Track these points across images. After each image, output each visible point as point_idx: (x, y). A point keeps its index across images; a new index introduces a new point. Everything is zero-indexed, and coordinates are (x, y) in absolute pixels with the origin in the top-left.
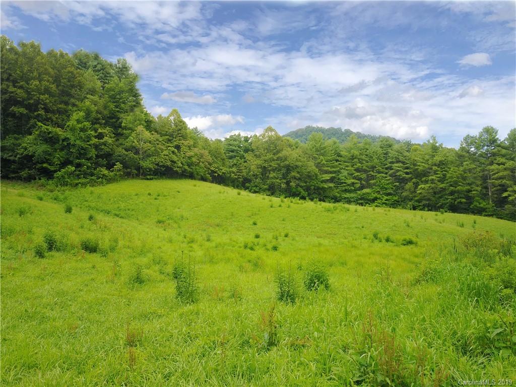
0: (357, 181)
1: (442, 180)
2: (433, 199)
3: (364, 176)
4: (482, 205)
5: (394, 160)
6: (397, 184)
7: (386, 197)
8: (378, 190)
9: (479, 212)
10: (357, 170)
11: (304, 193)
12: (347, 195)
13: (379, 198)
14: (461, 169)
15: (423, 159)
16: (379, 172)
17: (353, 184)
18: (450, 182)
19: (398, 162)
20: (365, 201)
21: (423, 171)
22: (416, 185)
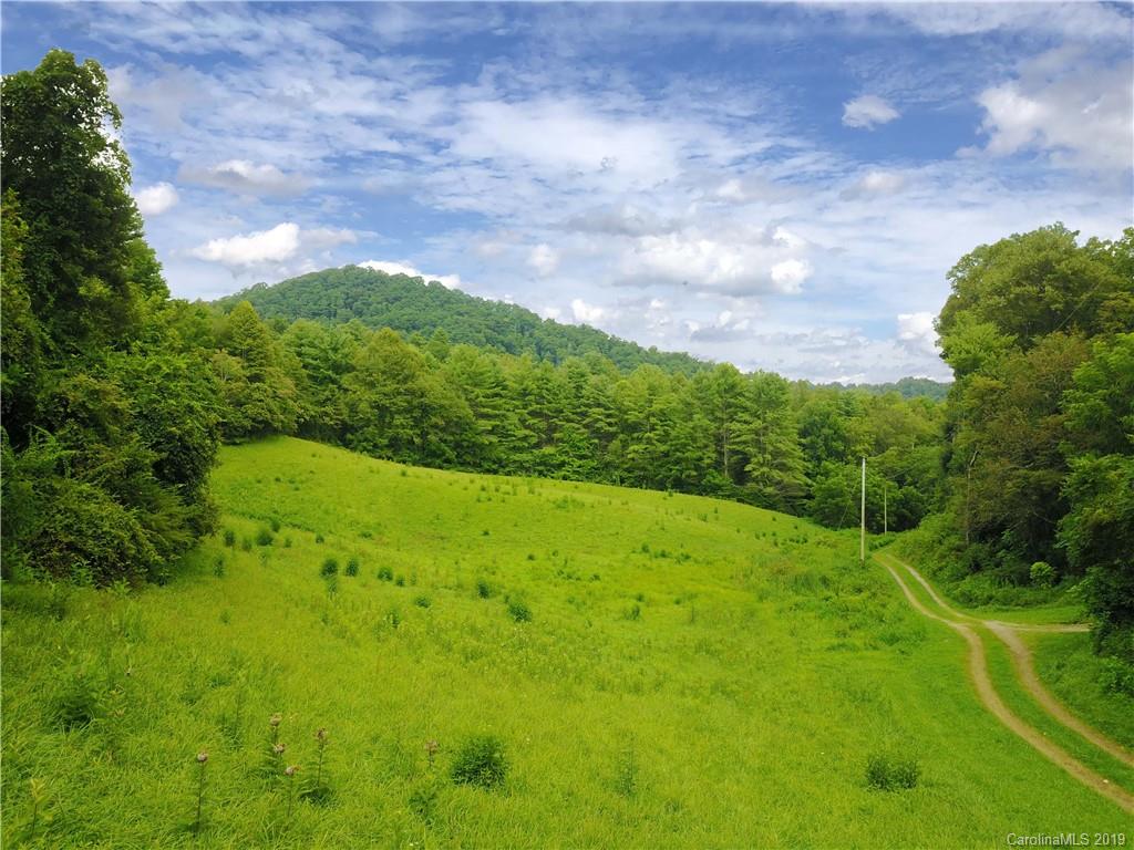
0: (532, 433)
1: (664, 439)
2: (650, 468)
3: (543, 425)
4: (717, 481)
5: (591, 401)
6: (596, 441)
7: (579, 462)
8: (567, 449)
9: (713, 490)
10: (533, 414)
11: (451, 454)
12: (517, 457)
13: (569, 464)
14: (691, 424)
15: (635, 404)
16: (569, 421)
17: (525, 438)
18: (677, 444)
19: (599, 405)
20: (546, 468)
21: (634, 422)
22: (625, 445)
